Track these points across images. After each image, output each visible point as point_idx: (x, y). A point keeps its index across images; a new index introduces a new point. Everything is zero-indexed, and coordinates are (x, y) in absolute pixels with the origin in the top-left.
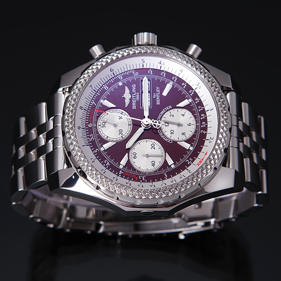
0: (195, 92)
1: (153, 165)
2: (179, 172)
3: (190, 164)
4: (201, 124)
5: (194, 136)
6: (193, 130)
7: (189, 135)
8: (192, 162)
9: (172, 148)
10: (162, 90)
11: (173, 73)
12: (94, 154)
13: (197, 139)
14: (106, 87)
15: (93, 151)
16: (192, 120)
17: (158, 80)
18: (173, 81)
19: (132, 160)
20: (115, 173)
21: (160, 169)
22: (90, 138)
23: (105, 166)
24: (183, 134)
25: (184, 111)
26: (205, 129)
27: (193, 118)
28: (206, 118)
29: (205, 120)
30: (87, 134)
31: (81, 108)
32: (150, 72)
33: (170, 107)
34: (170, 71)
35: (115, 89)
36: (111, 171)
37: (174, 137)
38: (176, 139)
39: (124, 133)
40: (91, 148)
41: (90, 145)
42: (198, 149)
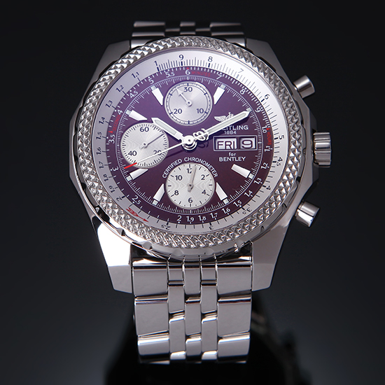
0: (239, 208)
1: (131, 153)
2: (120, 187)
3: (132, 201)
4: (190, 216)
5: (173, 206)
6: (182, 205)
7: (176, 200)
8: (135, 204)
9: (155, 176)
10: (241, 164)
11: (267, 179)
12: (147, 78)
13: (168, 210)
14: (243, 91)
15: (151, 76)
16: (196, 204)
17: (256, 160)
18: (255, 179)
19: (138, 127)
20: (119, 104)
21: (125, 162)
22: (170, 73)
23: (129, 93)
24: (177, 193)
25: (211, 193)
26: (184, 222)
27: (199, 205)
28: (201, 223)
29: (197, 222)
30: (174, 69)
31: (210, 59)
32: (268, 148)
33: (216, 175)
34: (270, 174)
35: (241, 103)
36: (122, 100)
37: (171, 180)
38: (168, 183)
39: (178, 115)
40: (155, 74)
41: (159, 73)
42: (154, 212)
